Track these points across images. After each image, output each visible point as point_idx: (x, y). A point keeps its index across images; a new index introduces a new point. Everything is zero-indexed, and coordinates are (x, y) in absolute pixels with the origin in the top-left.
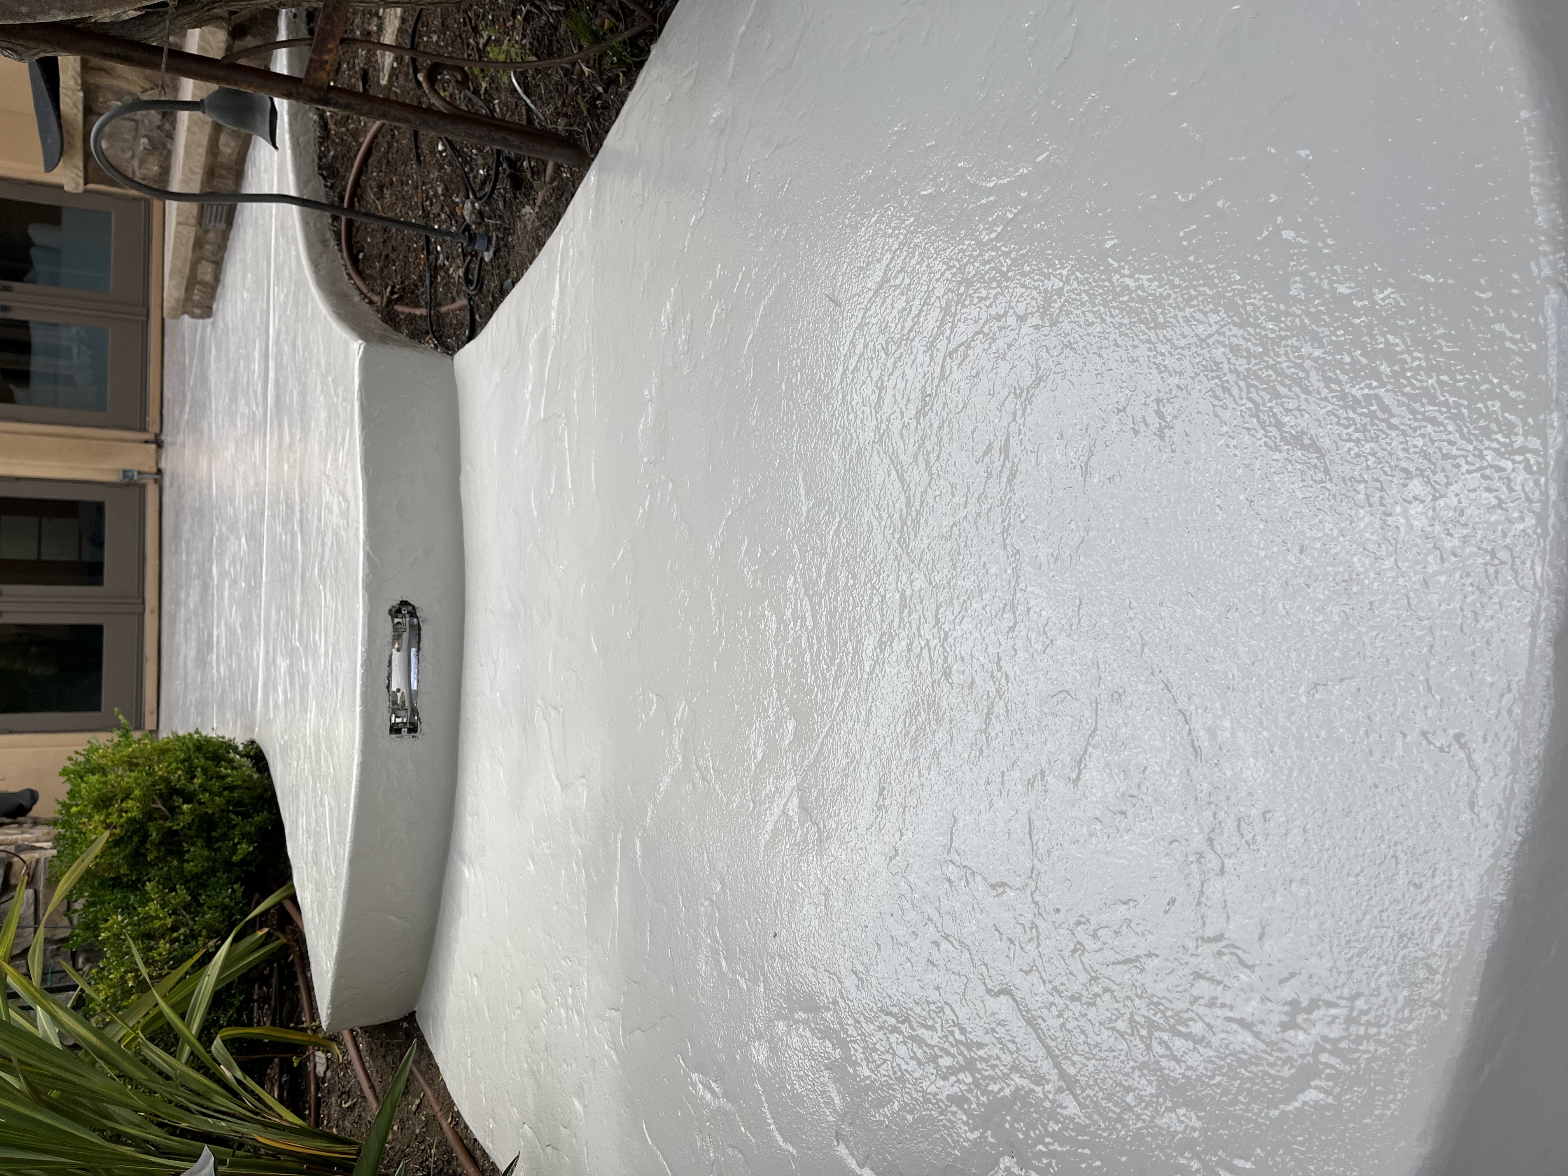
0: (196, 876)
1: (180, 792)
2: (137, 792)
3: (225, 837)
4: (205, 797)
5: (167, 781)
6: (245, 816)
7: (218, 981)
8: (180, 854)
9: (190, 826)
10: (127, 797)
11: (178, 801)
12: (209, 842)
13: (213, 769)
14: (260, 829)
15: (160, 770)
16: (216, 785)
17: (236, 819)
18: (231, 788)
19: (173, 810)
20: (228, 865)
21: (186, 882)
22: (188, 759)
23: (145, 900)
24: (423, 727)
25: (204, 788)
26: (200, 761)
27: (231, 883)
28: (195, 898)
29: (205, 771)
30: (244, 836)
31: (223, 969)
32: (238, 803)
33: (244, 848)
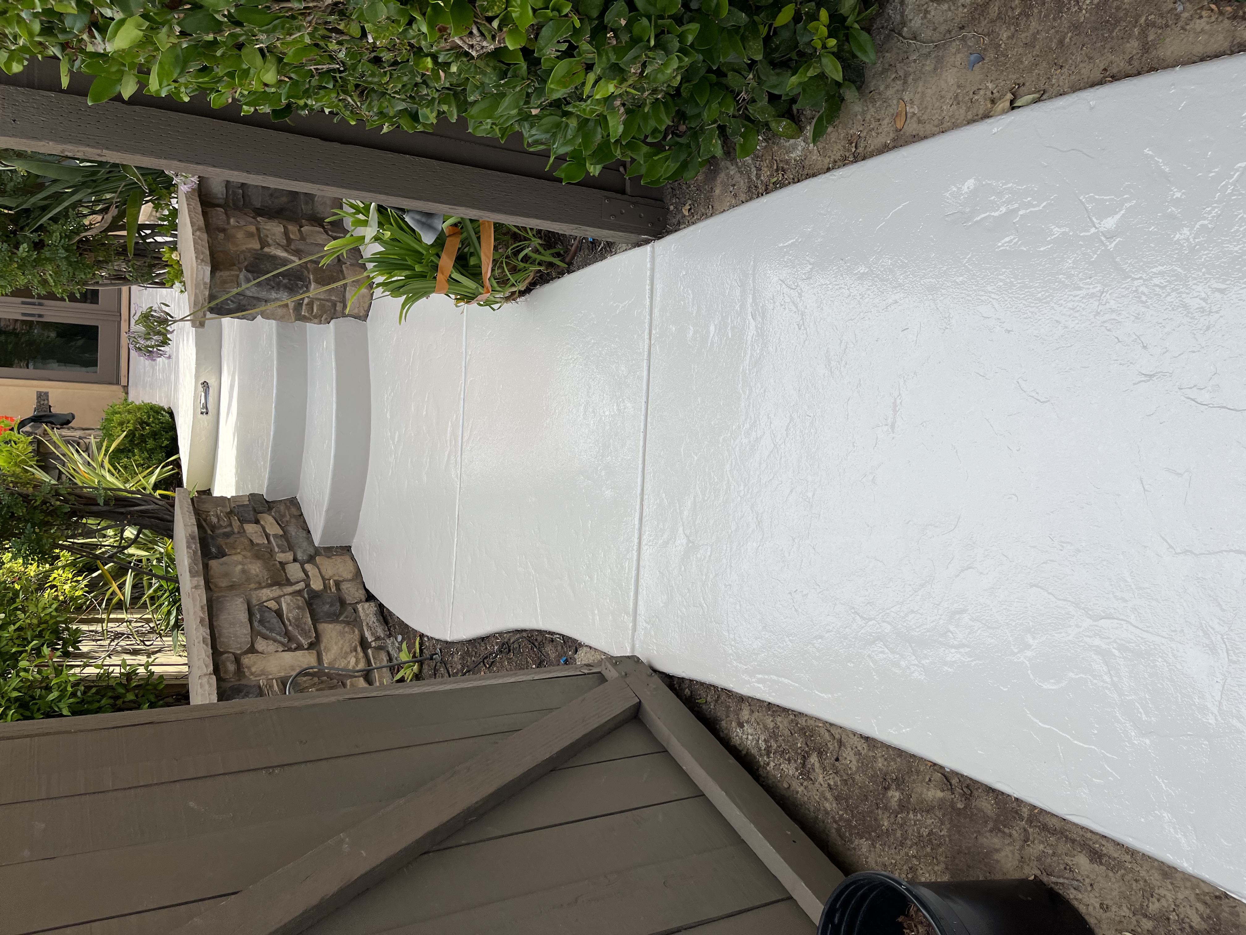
0: (150, 449)
1: (145, 423)
2: (132, 421)
3: (160, 438)
4: (153, 425)
5: (141, 419)
6: (167, 432)
7: (156, 479)
8: (145, 442)
9: (148, 434)
10: (128, 422)
11: (145, 425)
12: (155, 439)
13: (156, 416)
14: (171, 436)
15: (139, 415)
16: (157, 421)
17: (163, 433)
18: (162, 423)
19: (143, 428)
20: (161, 447)
21: (147, 451)
22: (148, 412)
23: (134, 455)
24: (210, 413)
25: (153, 422)
26: (151, 413)
27: (161, 453)
28: (150, 457)
29: (153, 417)
30: (166, 439)
31: (158, 476)
32: (164, 428)
33: (166, 443)
